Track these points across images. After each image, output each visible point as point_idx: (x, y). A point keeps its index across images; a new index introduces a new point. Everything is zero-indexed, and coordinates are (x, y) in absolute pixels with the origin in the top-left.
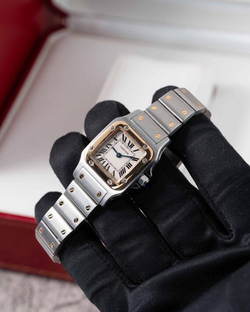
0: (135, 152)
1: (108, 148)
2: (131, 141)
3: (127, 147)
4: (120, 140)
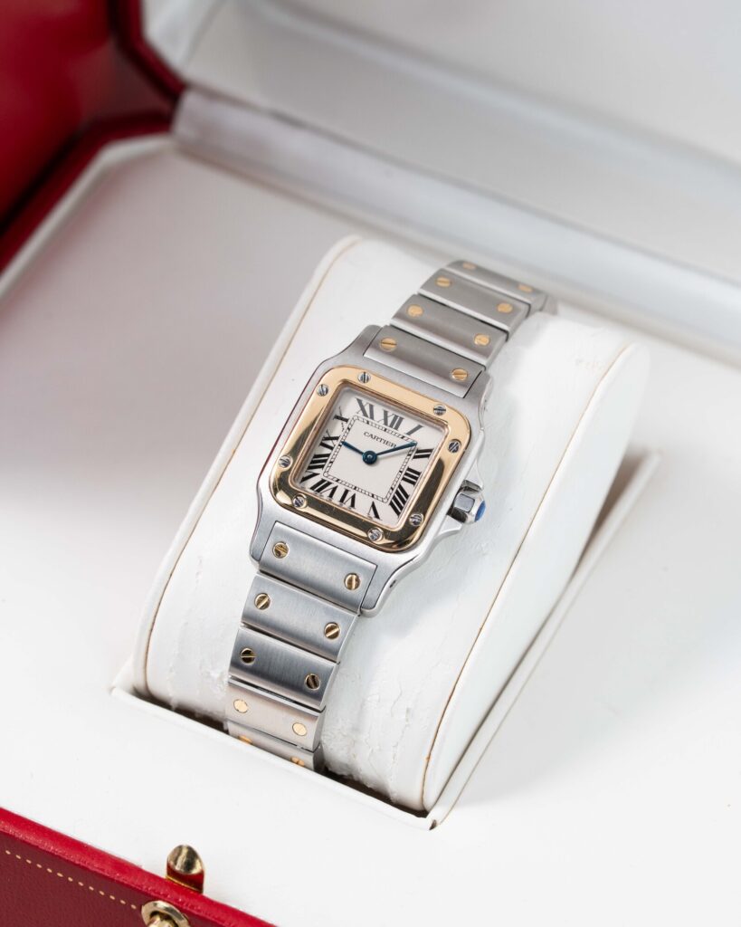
0: (412, 435)
1: (331, 448)
2: (387, 410)
3: (385, 430)
4: (355, 418)
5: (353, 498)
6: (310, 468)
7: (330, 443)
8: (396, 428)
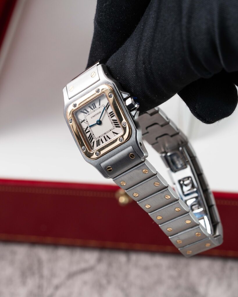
0: (101, 104)
1: (89, 131)
2: (89, 106)
3: (94, 111)
4: (85, 117)
5: (107, 136)
6: (91, 142)
7: (87, 131)
8: (96, 107)
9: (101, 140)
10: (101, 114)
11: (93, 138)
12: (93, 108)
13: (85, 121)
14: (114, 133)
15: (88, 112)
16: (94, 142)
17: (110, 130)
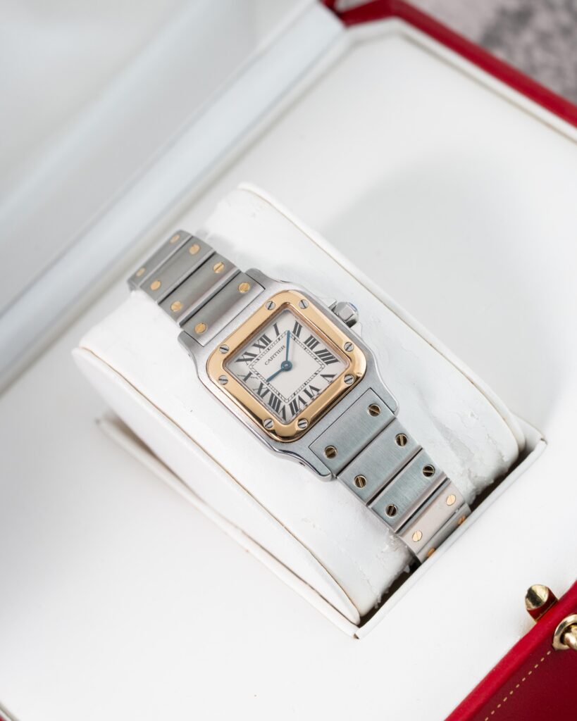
0: (279, 332)
1: (268, 391)
2: (252, 344)
3: (268, 349)
4: (251, 367)
5: (312, 388)
6: (277, 411)
7: (263, 391)
8: (270, 341)
9: (300, 399)
10: (285, 349)
11: (280, 402)
12: (264, 345)
13: (254, 375)
14: (324, 376)
15: (255, 356)
16: (284, 409)
17: (316, 374)
